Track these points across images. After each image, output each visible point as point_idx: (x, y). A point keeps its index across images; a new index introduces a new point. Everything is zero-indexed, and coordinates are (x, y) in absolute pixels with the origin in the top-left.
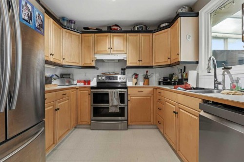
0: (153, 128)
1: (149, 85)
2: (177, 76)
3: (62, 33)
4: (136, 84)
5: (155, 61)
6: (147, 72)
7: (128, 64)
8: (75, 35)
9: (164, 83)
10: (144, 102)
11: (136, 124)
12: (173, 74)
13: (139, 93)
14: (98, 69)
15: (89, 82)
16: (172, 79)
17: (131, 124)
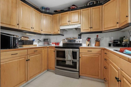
0: (101, 82)
1: (99, 46)
2: (128, 39)
3: (41, 15)
4: (88, 45)
5: (104, 27)
6: (97, 36)
7: (82, 31)
8: (49, 16)
9: (114, 44)
10: (93, 60)
11: (85, 76)
12: (124, 37)
13: (88, 52)
14: (63, 35)
15: (58, 44)
16: (123, 41)
17: (82, 75)
